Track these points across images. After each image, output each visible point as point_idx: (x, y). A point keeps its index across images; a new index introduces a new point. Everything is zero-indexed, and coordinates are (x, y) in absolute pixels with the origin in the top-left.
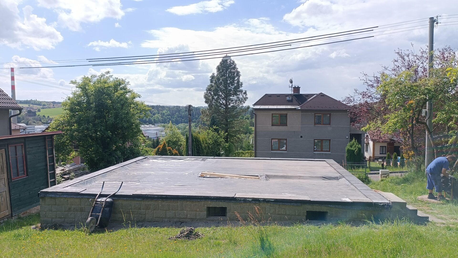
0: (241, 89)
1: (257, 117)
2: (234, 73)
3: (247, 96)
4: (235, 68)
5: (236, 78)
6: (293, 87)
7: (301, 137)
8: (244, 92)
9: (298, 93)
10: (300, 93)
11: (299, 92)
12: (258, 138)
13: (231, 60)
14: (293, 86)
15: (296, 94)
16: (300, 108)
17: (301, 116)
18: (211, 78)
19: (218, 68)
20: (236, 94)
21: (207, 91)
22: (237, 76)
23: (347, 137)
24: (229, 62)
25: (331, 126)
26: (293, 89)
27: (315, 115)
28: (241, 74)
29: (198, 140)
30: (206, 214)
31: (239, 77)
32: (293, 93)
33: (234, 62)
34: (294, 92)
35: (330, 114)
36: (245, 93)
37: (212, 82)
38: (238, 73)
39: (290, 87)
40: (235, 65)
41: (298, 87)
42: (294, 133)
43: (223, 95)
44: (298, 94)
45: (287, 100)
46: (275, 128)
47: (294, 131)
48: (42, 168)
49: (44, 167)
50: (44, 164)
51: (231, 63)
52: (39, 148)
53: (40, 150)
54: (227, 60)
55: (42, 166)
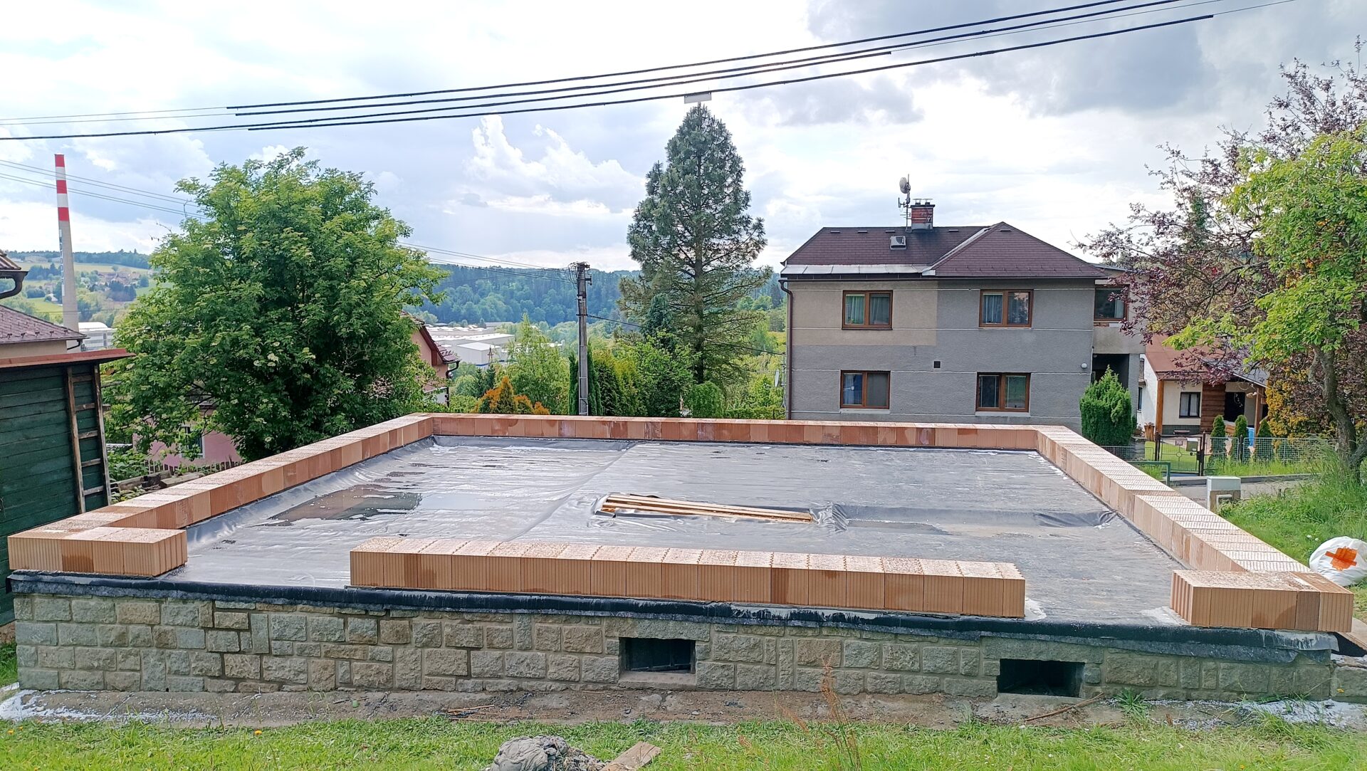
0: (744, 213)
1: (795, 301)
2: (723, 161)
3: (764, 237)
4: (724, 146)
5: (730, 180)
6: (909, 205)
7: (937, 365)
8: (754, 221)
9: (927, 224)
10: (936, 224)
11: (931, 221)
12: (798, 369)
13: (713, 121)
14: (912, 203)
15: (920, 226)
16: (933, 273)
17: (938, 297)
18: (650, 179)
19: (674, 148)
20: (730, 232)
21: (639, 220)
22: (731, 172)
23: (1084, 365)
24: (708, 126)
25: (1031, 331)
26: (910, 210)
27: (981, 294)
28: (744, 165)
29: (609, 376)
30: (616, 663)
31: (739, 175)
32: (910, 225)
33: (721, 126)
34: (913, 221)
35: (1031, 293)
36: (759, 226)
37: (652, 191)
38: (736, 161)
39: (900, 205)
40: (726, 139)
41: (928, 204)
42: (915, 351)
43: (687, 234)
44: (926, 228)
45: (893, 247)
46: (850, 335)
47: (915, 347)
48: (56, 477)
49: (65, 475)
50: (64, 462)
51: (712, 130)
52: (41, 409)
53: (47, 417)
54: (701, 119)
55: (55, 472)
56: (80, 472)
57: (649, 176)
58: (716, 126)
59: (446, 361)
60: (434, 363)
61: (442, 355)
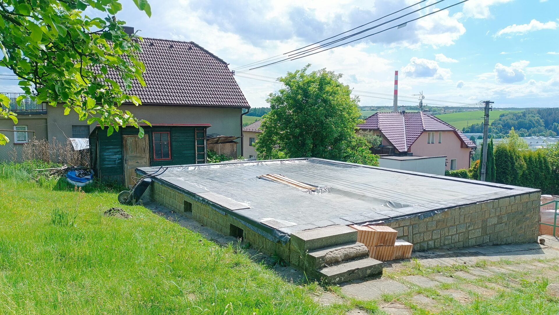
30: (184, 207)
48: (190, 155)
49: (193, 155)
50: (192, 151)
52: (187, 137)
53: (189, 140)
55: (190, 154)
56: (196, 155)
59: (468, 146)
60: (462, 147)
61: (467, 144)
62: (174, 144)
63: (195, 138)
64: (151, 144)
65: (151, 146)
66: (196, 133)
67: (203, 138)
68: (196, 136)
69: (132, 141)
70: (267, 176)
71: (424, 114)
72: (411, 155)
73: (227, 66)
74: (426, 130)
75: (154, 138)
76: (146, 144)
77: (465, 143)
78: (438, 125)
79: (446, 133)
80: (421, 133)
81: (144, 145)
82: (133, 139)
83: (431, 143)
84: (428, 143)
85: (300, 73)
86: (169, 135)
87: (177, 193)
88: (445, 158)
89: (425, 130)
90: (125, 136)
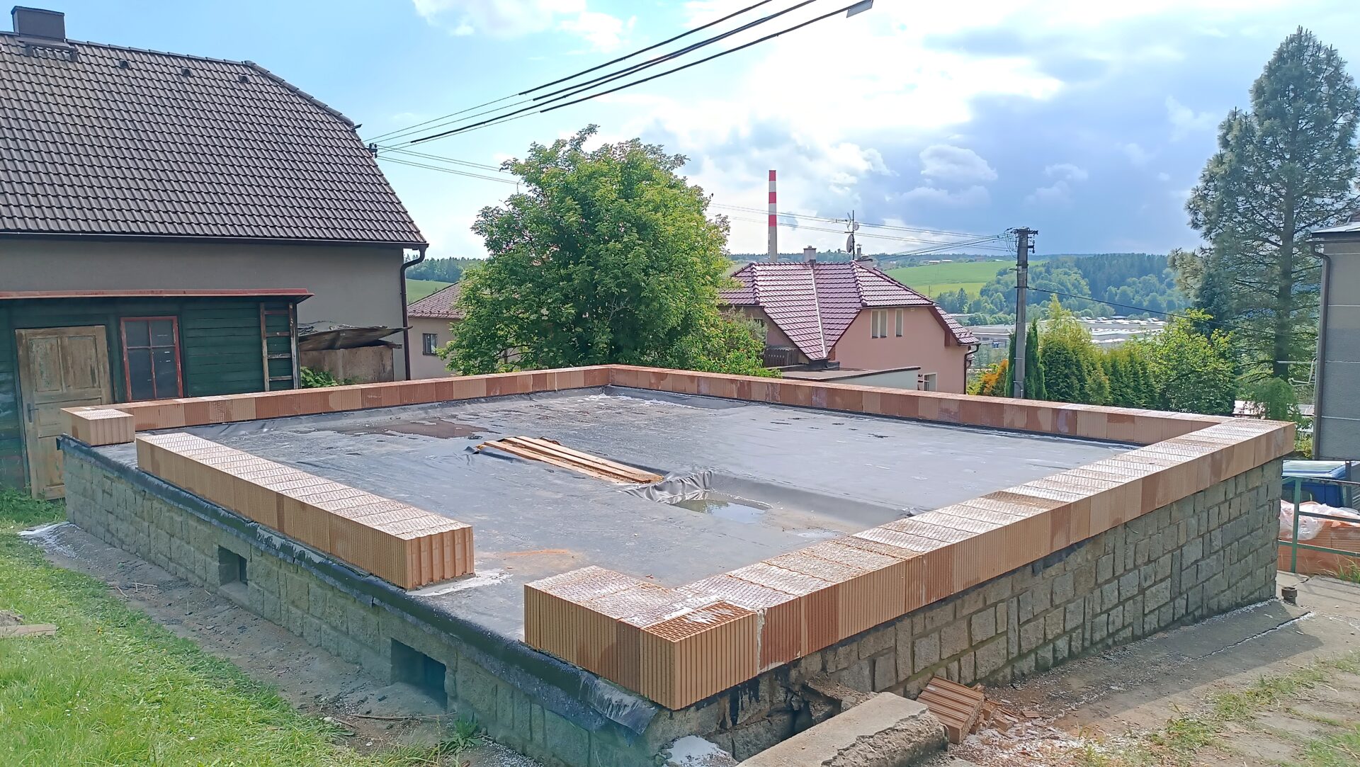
4: (1335, 78)
12: (1335, 361)
13: (1319, 48)
18: (1223, 131)
19: (1259, 91)
21: (1207, 182)
24: (1312, 55)
30: (217, 569)
33: (1331, 54)
37: (1225, 143)
40: (1337, 68)
48: (246, 385)
49: (256, 385)
50: (254, 375)
51: (1319, 61)
52: (235, 332)
53: (240, 338)
54: (1301, 49)
55: (245, 382)
56: (267, 383)
57: (1221, 127)
58: (1322, 55)
59: (962, 343)
60: (947, 344)
61: (957, 336)
62: (192, 353)
63: (260, 334)
64: (117, 357)
65: (117, 364)
66: (263, 318)
67: (286, 334)
68: (263, 328)
69: (48, 347)
70: (501, 445)
71: (861, 267)
72: (837, 367)
73: (353, 131)
74: (869, 304)
75: (124, 337)
76: (99, 356)
77: (954, 335)
78: (892, 293)
79: (912, 310)
80: (859, 313)
81: (94, 359)
82: (54, 342)
83: (879, 336)
84: (873, 337)
85: (568, 147)
86: (175, 325)
87: (192, 523)
88: (916, 373)
89: (865, 305)
90: (23, 332)
